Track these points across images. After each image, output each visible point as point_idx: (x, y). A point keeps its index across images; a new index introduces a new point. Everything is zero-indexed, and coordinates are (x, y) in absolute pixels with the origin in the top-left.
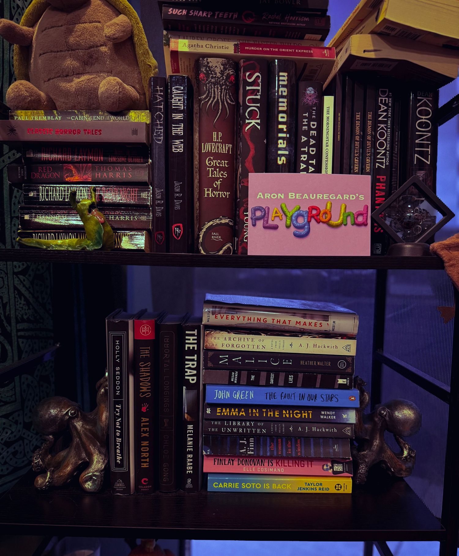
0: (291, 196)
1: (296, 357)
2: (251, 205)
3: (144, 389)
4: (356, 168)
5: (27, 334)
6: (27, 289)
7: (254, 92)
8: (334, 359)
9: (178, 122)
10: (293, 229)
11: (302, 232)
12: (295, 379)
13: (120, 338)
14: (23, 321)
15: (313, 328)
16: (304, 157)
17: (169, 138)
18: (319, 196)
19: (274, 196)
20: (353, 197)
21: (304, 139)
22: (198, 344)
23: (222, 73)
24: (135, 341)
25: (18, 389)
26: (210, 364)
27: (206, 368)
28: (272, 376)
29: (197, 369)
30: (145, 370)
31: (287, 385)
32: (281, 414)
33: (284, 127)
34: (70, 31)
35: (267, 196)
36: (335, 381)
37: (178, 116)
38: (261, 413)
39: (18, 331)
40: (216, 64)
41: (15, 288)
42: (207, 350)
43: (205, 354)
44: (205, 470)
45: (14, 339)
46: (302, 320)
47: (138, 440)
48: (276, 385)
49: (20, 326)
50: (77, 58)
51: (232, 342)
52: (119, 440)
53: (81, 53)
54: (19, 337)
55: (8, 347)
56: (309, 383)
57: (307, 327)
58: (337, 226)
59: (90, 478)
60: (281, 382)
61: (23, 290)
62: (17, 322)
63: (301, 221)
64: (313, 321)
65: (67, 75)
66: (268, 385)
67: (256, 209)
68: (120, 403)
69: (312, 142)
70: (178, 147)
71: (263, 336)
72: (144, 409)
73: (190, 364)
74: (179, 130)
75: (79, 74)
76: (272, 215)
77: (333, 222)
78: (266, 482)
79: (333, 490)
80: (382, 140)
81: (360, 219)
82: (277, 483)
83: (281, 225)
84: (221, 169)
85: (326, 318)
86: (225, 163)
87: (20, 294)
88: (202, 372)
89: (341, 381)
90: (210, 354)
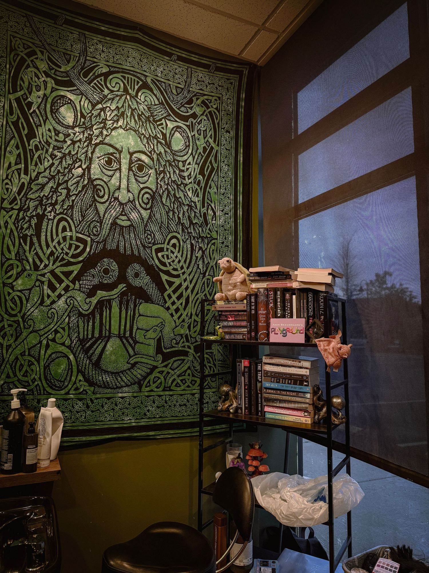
0: (282, 325)
1: (291, 375)
2: (271, 327)
3: (246, 381)
4: (302, 316)
5: (221, 365)
6: (222, 350)
7: (271, 297)
8: (303, 376)
9: (253, 305)
10: (282, 334)
11: (285, 335)
12: (291, 382)
13: (240, 365)
14: (220, 361)
15: (296, 365)
16: (287, 313)
17: (251, 309)
18: (289, 325)
19: (277, 325)
20: (299, 325)
21: (286, 308)
22: (262, 368)
23: (263, 292)
24: (244, 366)
25: (217, 384)
26: (265, 375)
27: (264, 376)
28: (284, 380)
29: (261, 376)
30: (246, 375)
31: (288, 383)
32: (286, 393)
33: (279, 306)
34: (230, 280)
35: (275, 325)
36: (303, 383)
37: (253, 304)
38: (280, 392)
39: (218, 364)
40: (262, 290)
41: (218, 350)
42: (264, 371)
43: (264, 372)
44: (265, 410)
45: (217, 366)
46: (292, 362)
47: (245, 397)
48: (285, 383)
49: (219, 362)
50: (232, 286)
51: (271, 368)
52: (239, 396)
53: (233, 285)
54: (218, 366)
55: (215, 369)
56: (295, 383)
57: (294, 365)
58: (295, 334)
59: (232, 409)
60: (287, 382)
61: (220, 350)
62: (218, 361)
63: (284, 332)
64: (296, 363)
65: (230, 290)
66: (282, 383)
67: (272, 329)
68: (240, 385)
69: (289, 309)
70: (253, 312)
71: (280, 367)
72: (246, 388)
73: (259, 375)
74: (253, 308)
75: (233, 290)
76: (276, 330)
77: (293, 332)
78: (283, 416)
79: (304, 422)
80: (310, 307)
81: (301, 332)
82: (286, 417)
83: (279, 333)
84: (263, 318)
85: (300, 362)
86: (264, 316)
87: (219, 352)
88: (263, 378)
89: (305, 383)
90: (265, 372)
